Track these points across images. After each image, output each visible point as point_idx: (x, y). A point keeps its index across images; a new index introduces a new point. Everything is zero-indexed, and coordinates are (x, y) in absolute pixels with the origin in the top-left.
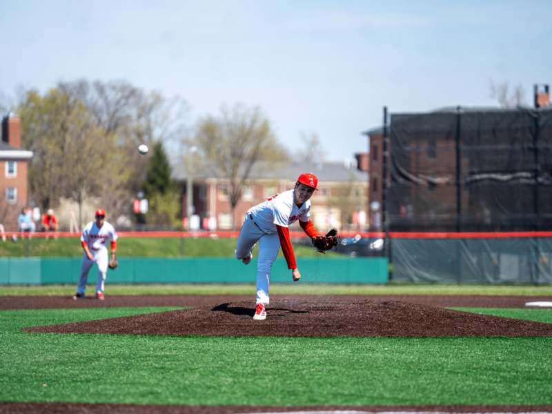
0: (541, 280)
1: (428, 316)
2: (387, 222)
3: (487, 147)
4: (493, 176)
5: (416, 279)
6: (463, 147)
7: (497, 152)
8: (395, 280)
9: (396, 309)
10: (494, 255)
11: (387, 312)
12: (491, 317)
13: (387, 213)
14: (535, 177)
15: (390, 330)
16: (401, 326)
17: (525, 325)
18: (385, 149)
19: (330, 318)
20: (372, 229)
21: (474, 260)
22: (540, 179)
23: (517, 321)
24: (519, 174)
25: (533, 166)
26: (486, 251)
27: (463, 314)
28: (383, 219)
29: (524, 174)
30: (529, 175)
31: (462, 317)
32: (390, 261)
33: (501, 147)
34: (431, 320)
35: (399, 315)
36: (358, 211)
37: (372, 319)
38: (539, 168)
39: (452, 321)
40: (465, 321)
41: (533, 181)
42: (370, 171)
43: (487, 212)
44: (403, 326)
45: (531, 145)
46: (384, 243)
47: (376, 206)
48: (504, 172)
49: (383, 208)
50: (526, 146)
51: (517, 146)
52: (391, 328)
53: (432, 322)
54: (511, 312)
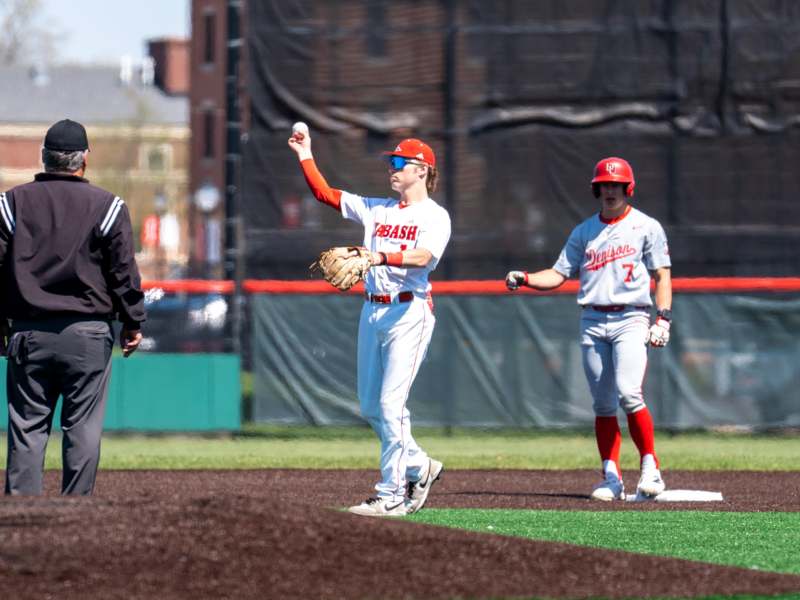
0: (684, 421)
1: (329, 539)
2: (240, 249)
3: (533, 27)
4: (551, 112)
5: (322, 418)
6: (464, 26)
7: (563, 41)
8: (258, 425)
9: (234, 521)
10: (550, 346)
11: (206, 529)
12: (514, 541)
13: (238, 221)
14: (670, 116)
15: (214, 582)
16: (246, 572)
17: (608, 564)
18: (233, 31)
19: (35, 550)
20: (197, 268)
21: (494, 361)
22: (684, 123)
23: (585, 551)
24: (623, 108)
25: (665, 84)
26: (530, 335)
27: (431, 534)
28: (229, 240)
29: (638, 108)
30: (650, 109)
31: (428, 541)
32: (247, 366)
33: (571, 26)
34: (336, 553)
35: (246, 538)
36: (159, 215)
37: (163, 551)
38: (681, 89)
39: (398, 555)
40: (436, 556)
41: (663, 128)
42: (193, 96)
43: (535, 216)
44: (253, 569)
45: (657, 22)
46: (230, 310)
47: (208, 198)
48: (579, 103)
49: (228, 207)
50: (642, 22)
51: (619, 26)
52: (216, 577)
53: (338, 559)
54: (581, 523)
